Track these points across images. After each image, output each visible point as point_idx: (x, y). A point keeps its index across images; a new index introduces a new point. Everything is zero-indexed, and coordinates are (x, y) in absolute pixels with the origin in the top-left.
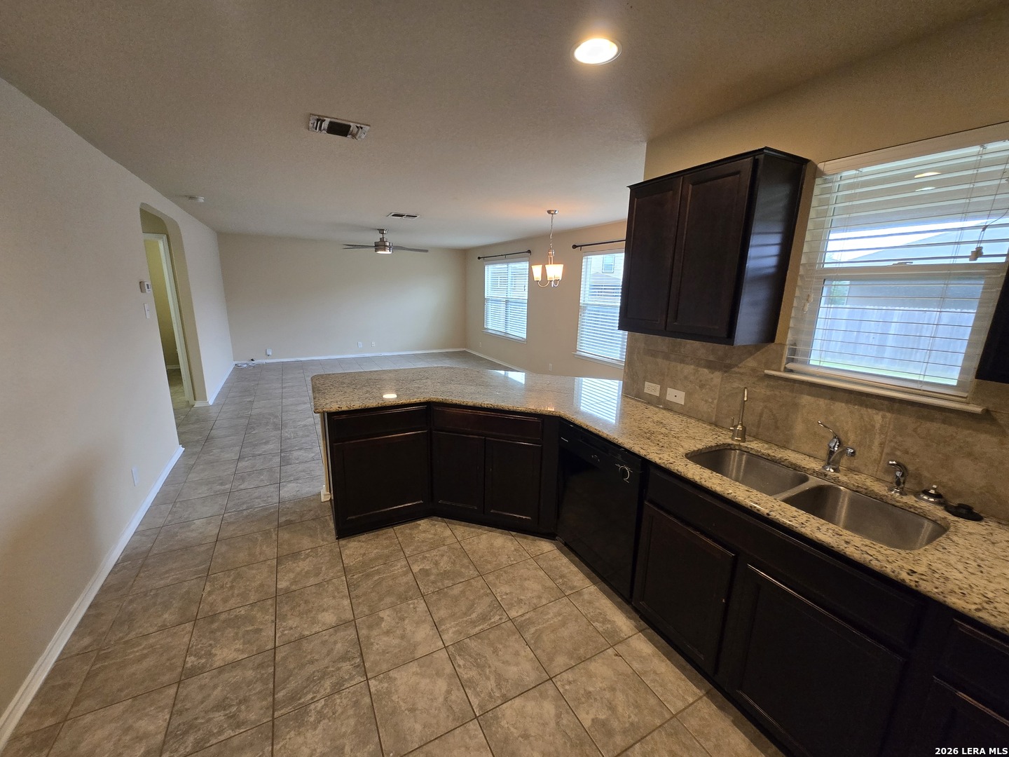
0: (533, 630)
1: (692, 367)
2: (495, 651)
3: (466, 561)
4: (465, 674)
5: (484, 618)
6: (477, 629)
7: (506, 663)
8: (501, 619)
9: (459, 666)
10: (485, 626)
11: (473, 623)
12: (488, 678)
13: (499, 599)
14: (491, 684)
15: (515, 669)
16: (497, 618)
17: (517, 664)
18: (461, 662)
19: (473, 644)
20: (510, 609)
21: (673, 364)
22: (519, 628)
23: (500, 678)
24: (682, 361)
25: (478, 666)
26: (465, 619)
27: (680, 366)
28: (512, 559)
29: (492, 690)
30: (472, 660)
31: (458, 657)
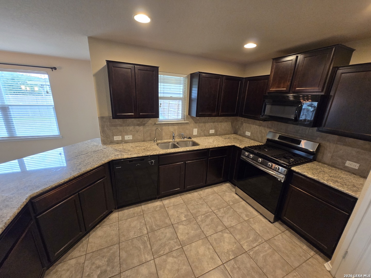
0: (154, 227)
1: (133, 127)
2: (160, 240)
3: (105, 250)
4: (167, 250)
5: (144, 243)
6: (149, 246)
7: (165, 236)
8: (146, 237)
9: (163, 253)
10: (148, 243)
11: (145, 247)
12: (170, 243)
13: (136, 236)
14: (172, 242)
15: (168, 234)
16: (145, 238)
17: (166, 233)
18: (162, 252)
19: (155, 248)
20: (143, 233)
21: (125, 127)
22: (153, 231)
23: (170, 239)
24: (128, 126)
25: (165, 246)
26: (142, 251)
27: (127, 128)
28: (115, 229)
29: (174, 242)
30: (162, 248)
31: (160, 254)
